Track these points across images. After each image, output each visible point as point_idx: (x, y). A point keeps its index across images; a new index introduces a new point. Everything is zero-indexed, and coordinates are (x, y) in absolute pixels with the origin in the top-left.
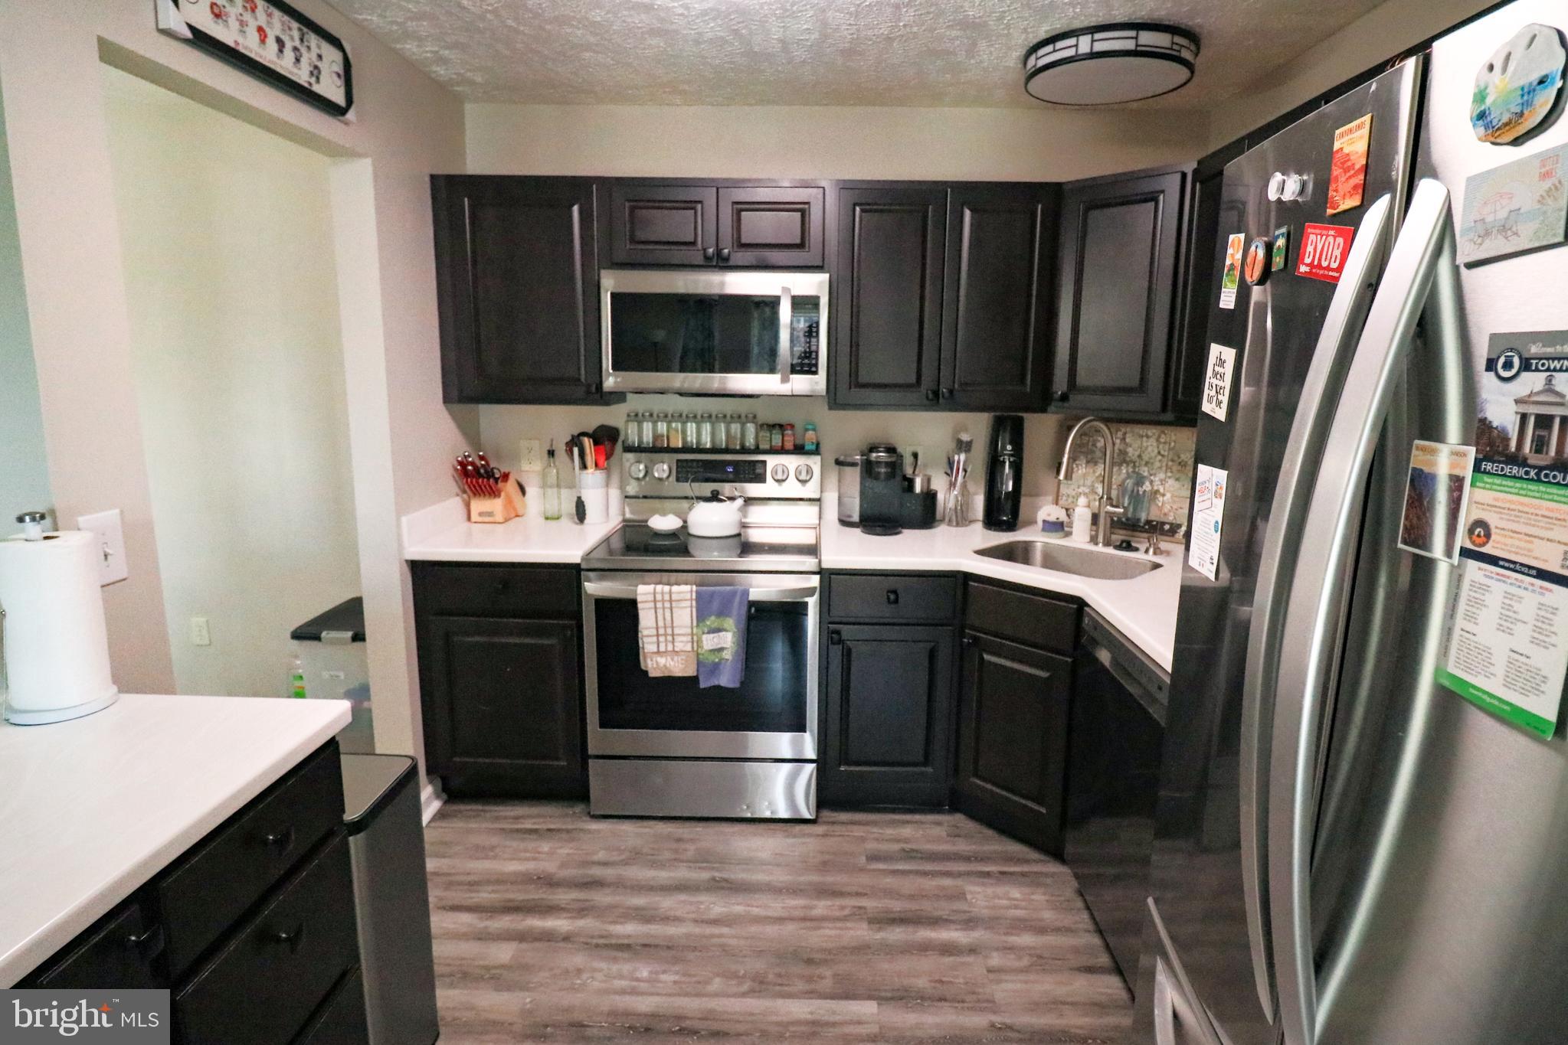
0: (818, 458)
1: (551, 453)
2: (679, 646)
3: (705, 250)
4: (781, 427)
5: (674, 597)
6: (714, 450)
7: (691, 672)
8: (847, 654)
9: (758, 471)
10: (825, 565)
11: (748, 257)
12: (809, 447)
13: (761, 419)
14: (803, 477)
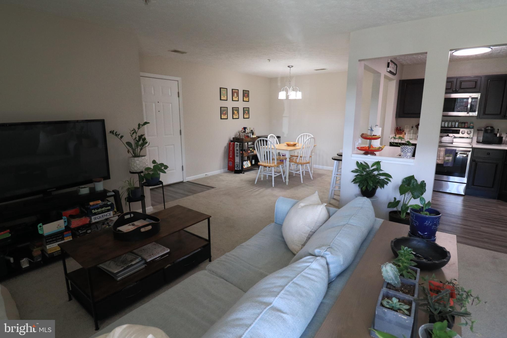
0: (473, 130)
1: (412, 127)
2: (440, 158)
3: (453, 90)
4: (465, 123)
5: (441, 150)
6: (448, 127)
7: (442, 163)
8: (476, 164)
9: (458, 132)
10: (473, 147)
11: (462, 90)
12: (471, 127)
13: (459, 121)
14: (469, 133)
